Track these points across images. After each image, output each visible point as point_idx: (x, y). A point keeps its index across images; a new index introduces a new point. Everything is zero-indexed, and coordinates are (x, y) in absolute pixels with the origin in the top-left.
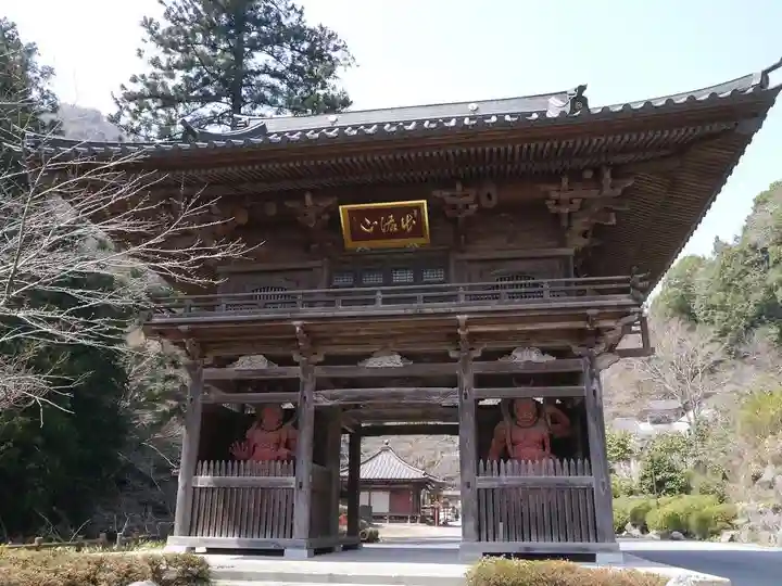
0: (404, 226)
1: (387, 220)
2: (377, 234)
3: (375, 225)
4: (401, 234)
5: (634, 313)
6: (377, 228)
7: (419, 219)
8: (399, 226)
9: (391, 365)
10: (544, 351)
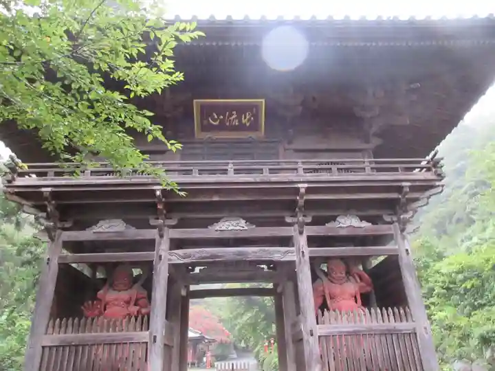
0: (244, 121)
1: (231, 115)
2: (222, 127)
3: (221, 120)
4: (241, 127)
5: (439, 186)
6: (222, 122)
7: (256, 116)
8: (240, 121)
9: (238, 228)
10: (362, 219)
